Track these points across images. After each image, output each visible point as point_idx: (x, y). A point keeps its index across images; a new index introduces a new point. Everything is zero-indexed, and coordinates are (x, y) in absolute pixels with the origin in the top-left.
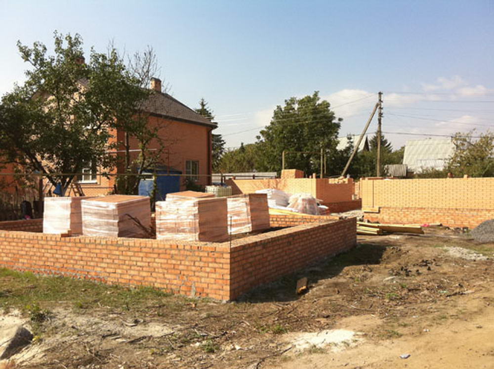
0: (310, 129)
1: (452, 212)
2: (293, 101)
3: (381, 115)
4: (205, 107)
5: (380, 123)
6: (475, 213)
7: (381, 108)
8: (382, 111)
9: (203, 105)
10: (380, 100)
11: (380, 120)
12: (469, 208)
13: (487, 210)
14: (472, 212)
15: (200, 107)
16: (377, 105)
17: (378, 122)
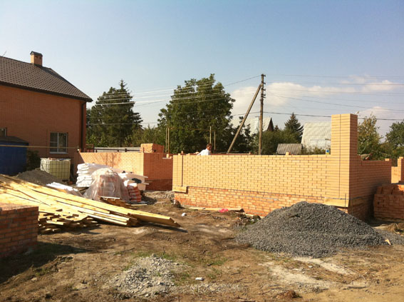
0: (203, 108)
1: (253, 195)
2: (193, 82)
3: (263, 95)
4: (124, 88)
5: (262, 104)
6: (275, 198)
7: (263, 89)
8: (264, 92)
9: (122, 86)
10: (263, 82)
11: (262, 101)
12: (270, 192)
13: (288, 195)
14: (273, 197)
15: (120, 88)
16: (260, 86)
17: (260, 103)
